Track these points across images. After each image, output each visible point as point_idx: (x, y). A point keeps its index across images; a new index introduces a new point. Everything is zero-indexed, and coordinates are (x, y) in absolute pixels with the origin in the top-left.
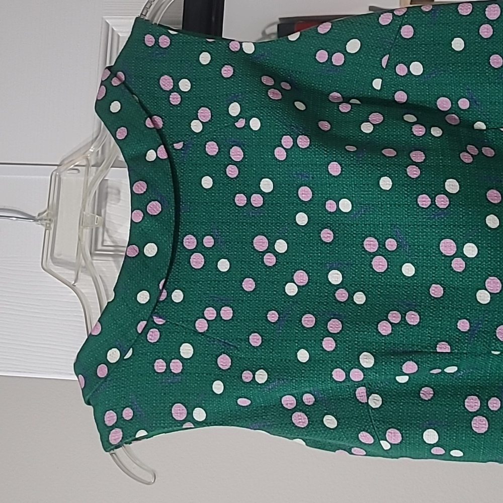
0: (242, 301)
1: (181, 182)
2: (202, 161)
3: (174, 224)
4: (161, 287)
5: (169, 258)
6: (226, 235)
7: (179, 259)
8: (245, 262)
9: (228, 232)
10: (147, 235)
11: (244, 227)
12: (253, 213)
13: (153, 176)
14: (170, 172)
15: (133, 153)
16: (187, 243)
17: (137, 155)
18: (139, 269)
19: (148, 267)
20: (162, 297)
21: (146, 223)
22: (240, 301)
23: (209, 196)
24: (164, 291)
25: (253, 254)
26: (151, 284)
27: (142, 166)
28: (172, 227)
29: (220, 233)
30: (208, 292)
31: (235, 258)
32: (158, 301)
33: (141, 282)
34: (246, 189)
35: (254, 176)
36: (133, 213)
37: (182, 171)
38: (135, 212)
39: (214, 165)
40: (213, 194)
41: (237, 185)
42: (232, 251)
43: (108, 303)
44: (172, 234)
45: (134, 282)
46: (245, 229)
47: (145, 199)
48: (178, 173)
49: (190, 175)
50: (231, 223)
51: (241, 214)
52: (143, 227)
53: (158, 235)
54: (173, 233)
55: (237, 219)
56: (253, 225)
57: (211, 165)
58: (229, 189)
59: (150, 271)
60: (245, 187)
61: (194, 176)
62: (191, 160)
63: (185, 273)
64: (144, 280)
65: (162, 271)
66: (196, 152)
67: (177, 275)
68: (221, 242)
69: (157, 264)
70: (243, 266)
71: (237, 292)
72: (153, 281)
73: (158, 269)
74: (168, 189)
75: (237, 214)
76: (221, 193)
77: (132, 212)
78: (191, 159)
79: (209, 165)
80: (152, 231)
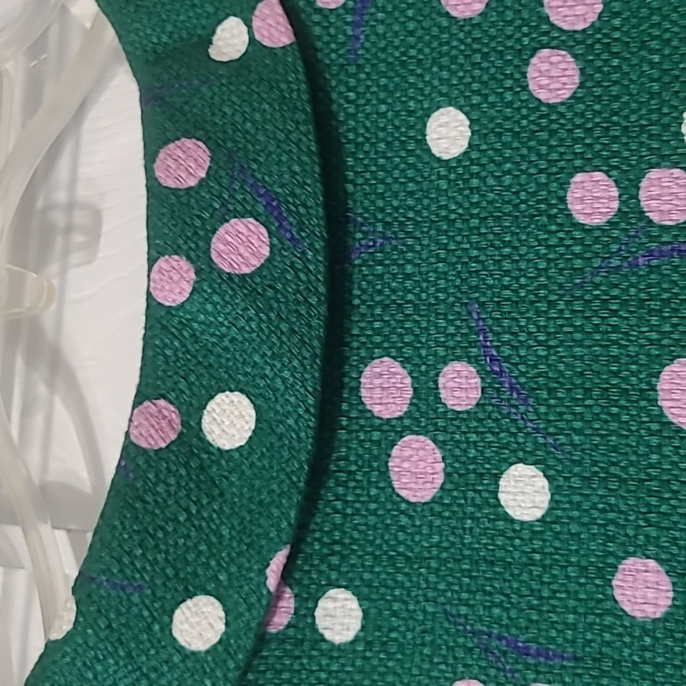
0: (617, 663)
1: (349, 141)
2: (428, 45)
3: (323, 310)
4: (272, 581)
5: (304, 457)
6: (532, 359)
7: (346, 459)
8: (623, 481)
9: (540, 343)
10: (212, 359)
11: (614, 321)
12: (651, 253)
13: (238, 118)
14: (305, 97)
15: (165, 39)
16: (377, 393)
17: (178, 45)
18: (183, 503)
19: (222, 494)
20: (276, 619)
21: (209, 307)
22: (607, 665)
23: (460, 191)
24: (288, 593)
25: (660, 446)
26: (233, 569)
27: (196, 82)
28: (315, 322)
29: (507, 351)
30: (463, 610)
31: (579, 463)
32: (262, 639)
33: (191, 557)
34: (615, 147)
35: (656, 87)
36: (156, 267)
37: (352, 95)
38: (161, 263)
39: (477, 58)
40: (475, 182)
41: (579, 133)
42: (561, 431)
43: (50, 646)
44: (315, 356)
45: (160, 557)
46: (615, 328)
47: (202, 209)
48: (334, 107)
49: (383, 108)
50: (551, 304)
51: (597, 263)
52: (196, 325)
53: (257, 358)
54: (318, 351)
55: (580, 286)
56: (651, 312)
57: (461, 60)
58: (539, 155)
59: (227, 510)
60: (615, 139)
61: (397, 114)
62: (384, 50)
63: (372, 520)
64: (203, 548)
65: (276, 512)
66: (403, 12)
67: (335, 527)
68: (512, 388)
69: (257, 483)
70: (613, 500)
71: (591, 618)
72: (240, 554)
73: (261, 503)
74: (297, 168)
75: (578, 263)
76: (509, 172)
77: (151, 262)
78: (383, 44)
79: (454, 59)
80: (233, 340)
